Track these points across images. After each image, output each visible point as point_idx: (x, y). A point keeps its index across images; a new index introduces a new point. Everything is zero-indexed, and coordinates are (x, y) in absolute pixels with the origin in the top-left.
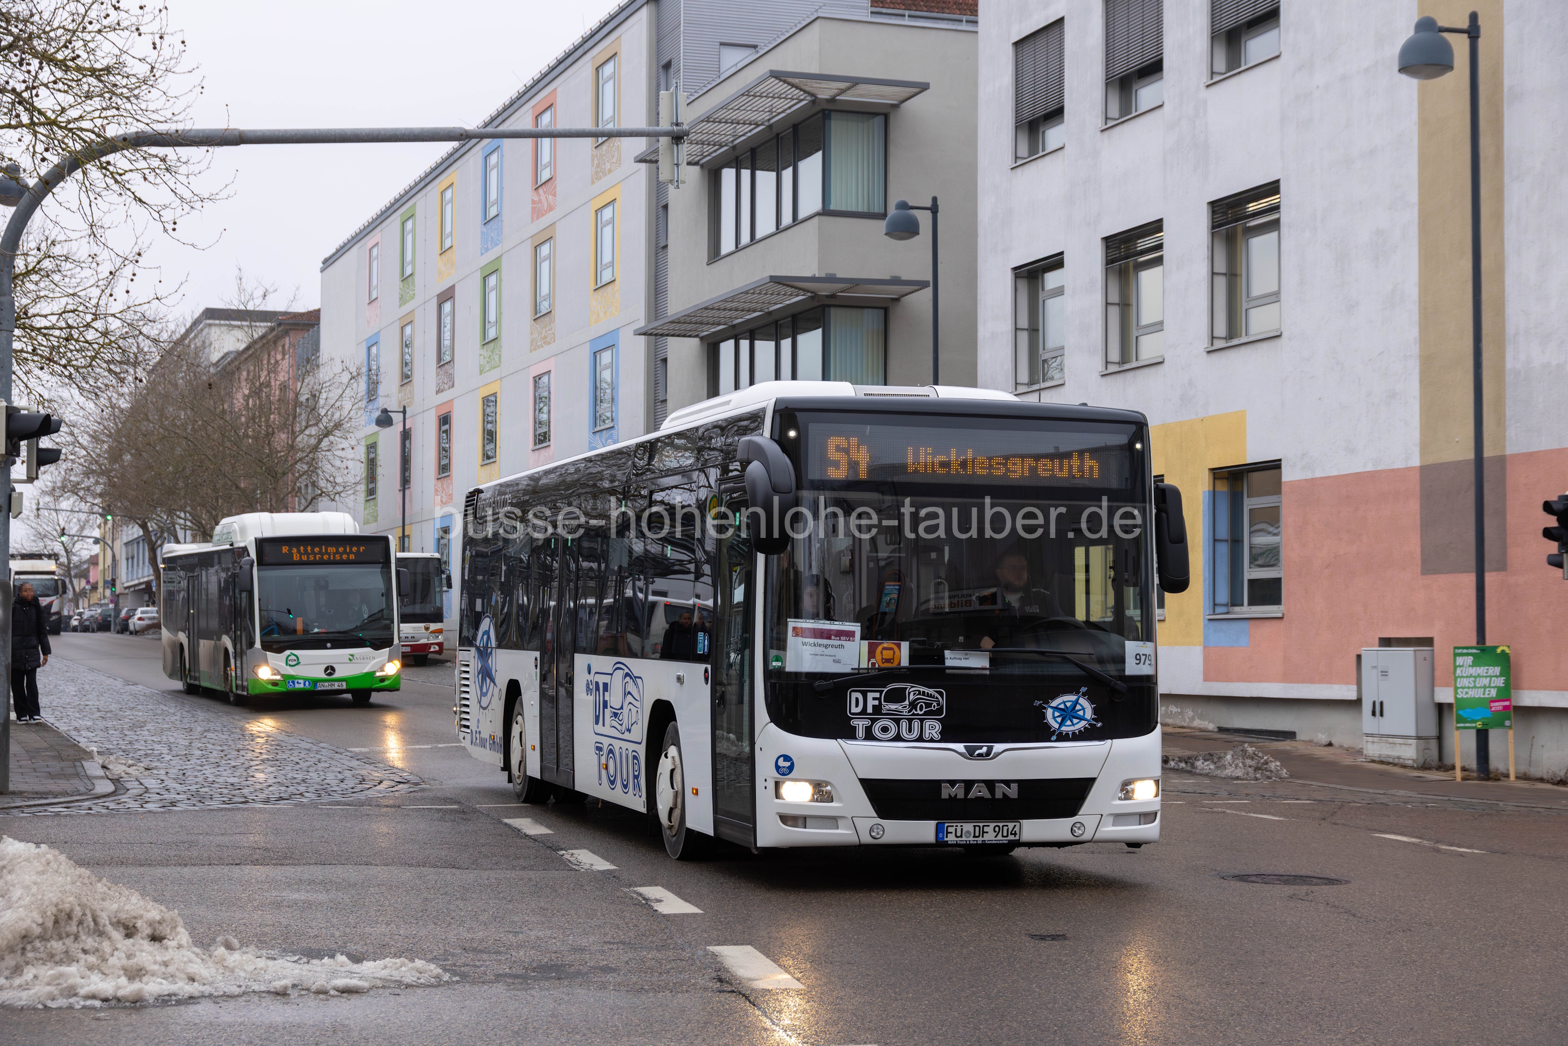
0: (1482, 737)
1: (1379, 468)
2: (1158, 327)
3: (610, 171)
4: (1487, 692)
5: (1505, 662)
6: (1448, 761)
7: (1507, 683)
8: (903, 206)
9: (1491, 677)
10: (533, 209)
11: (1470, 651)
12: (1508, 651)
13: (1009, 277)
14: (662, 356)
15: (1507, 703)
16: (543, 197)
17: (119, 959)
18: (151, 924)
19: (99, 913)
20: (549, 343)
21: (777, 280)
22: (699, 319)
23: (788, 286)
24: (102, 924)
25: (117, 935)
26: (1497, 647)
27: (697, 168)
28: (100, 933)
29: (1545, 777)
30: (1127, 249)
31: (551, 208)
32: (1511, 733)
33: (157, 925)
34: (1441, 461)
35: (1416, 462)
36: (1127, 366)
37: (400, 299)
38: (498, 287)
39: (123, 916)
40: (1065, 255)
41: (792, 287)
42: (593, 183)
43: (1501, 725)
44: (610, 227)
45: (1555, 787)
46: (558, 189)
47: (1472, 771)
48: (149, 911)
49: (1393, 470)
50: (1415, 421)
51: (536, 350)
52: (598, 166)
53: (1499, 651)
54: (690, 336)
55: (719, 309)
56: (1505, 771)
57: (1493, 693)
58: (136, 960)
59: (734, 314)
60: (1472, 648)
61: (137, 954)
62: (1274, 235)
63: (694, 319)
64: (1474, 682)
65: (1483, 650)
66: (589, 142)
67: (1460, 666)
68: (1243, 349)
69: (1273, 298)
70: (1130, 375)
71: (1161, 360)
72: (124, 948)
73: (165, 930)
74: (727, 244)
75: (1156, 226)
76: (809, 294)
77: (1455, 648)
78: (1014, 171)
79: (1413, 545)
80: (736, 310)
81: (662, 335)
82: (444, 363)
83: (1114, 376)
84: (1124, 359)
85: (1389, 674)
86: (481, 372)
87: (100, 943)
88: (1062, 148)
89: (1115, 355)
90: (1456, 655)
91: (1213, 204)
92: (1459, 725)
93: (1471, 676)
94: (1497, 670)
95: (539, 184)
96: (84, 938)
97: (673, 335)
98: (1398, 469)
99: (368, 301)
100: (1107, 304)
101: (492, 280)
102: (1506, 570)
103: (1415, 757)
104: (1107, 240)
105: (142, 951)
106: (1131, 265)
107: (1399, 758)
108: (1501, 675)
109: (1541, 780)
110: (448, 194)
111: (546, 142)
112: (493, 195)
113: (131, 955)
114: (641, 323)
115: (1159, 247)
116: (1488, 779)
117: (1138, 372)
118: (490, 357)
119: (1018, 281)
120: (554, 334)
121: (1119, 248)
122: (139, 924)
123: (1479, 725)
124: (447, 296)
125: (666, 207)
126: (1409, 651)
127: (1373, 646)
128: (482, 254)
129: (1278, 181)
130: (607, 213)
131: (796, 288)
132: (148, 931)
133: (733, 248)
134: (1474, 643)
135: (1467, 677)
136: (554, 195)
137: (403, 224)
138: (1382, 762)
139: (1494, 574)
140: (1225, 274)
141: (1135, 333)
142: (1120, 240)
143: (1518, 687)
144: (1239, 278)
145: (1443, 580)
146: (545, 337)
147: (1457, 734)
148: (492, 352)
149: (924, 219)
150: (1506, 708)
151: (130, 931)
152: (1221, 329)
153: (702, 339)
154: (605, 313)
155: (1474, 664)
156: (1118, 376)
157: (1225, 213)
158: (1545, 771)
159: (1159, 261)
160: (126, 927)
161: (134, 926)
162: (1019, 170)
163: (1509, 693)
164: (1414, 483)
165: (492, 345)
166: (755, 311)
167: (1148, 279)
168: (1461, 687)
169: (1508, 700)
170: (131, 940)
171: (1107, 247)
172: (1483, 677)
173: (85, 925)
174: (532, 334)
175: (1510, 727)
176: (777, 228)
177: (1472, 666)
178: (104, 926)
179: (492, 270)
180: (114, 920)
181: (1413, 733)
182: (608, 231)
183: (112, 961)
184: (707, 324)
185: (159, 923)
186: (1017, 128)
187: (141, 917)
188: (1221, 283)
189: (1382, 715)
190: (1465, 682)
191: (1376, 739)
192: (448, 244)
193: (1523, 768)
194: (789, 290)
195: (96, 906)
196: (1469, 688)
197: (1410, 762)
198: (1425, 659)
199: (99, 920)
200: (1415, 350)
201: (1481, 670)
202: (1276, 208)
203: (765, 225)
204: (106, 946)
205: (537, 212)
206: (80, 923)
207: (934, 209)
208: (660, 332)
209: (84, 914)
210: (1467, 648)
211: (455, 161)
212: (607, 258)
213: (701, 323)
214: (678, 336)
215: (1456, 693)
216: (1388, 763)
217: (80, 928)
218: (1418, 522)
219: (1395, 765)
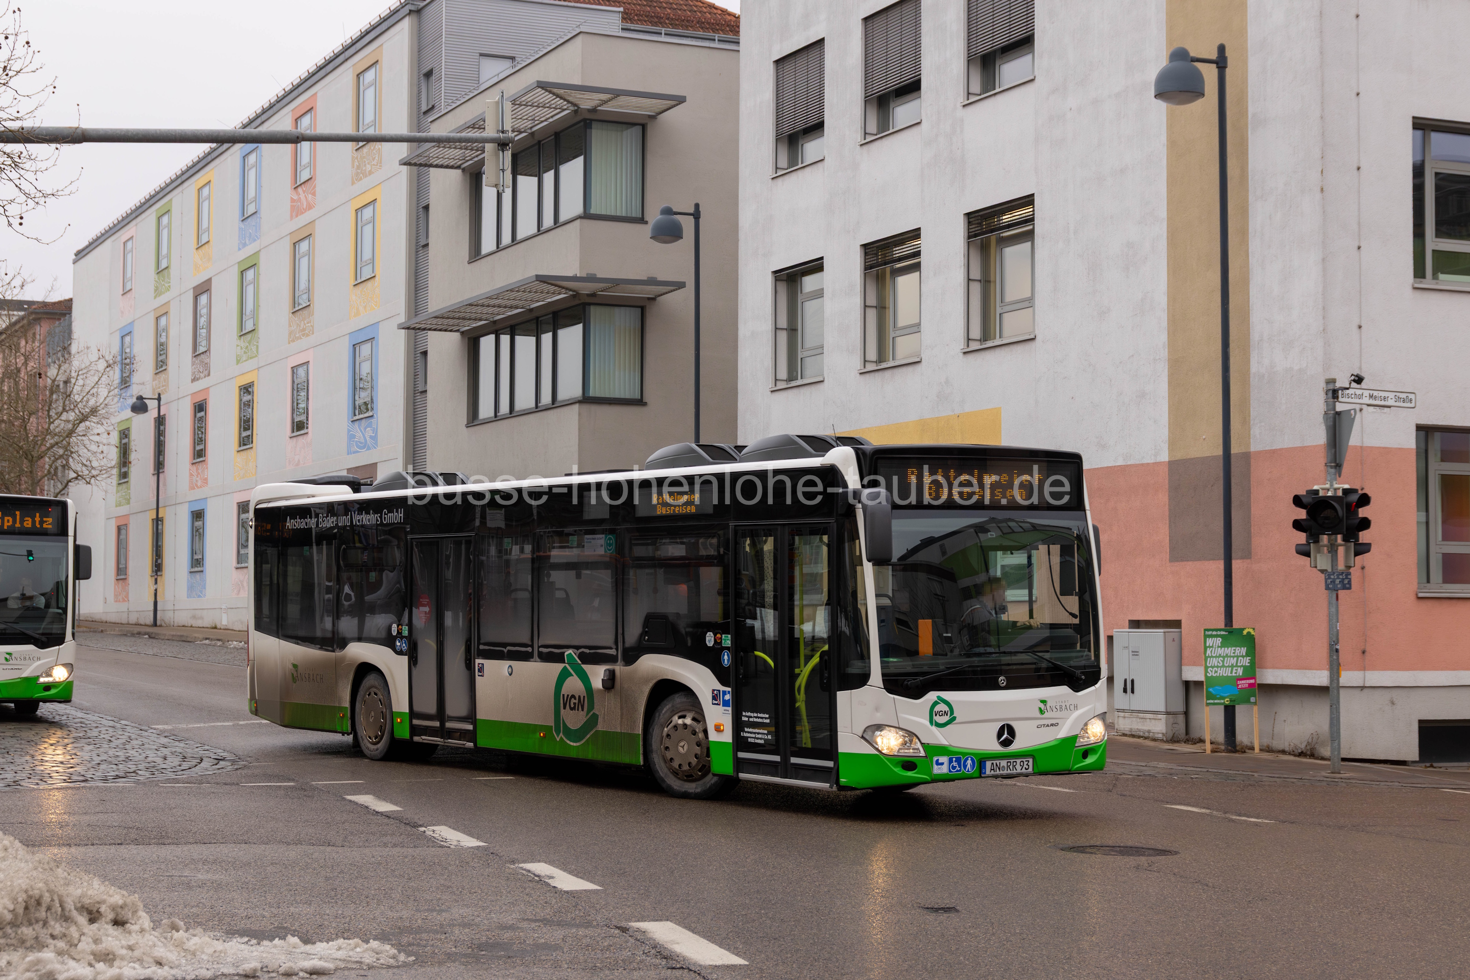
0: (1230, 712)
1: (1129, 463)
2: (915, 329)
3: (371, 173)
4: (1234, 671)
5: (1250, 642)
6: (1195, 734)
7: (1253, 663)
8: (668, 211)
9: (1238, 657)
10: (291, 206)
11: (1219, 633)
12: (1253, 633)
13: (769, 279)
14: (422, 349)
15: (1252, 681)
16: (302, 196)
17: (87, 944)
18: (113, 908)
19: (65, 899)
20: (308, 335)
21: (542, 279)
22: (462, 315)
23: (552, 285)
24: (68, 910)
25: (82, 920)
26: (1243, 629)
27: (459, 171)
28: (66, 918)
29: (1287, 749)
30: (884, 255)
31: (310, 207)
32: (1255, 708)
33: (119, 910)
34: (1189, 457)
35: (1164, 457)
36: (884, 365)
37: (156, 291)
38: (256, 281)
39: (87, 901)
40: (825, 260)
41: (556, 285)
42: (353, 183)
43: (1247, 701)
44: (371, 225)
45: (1297, 759)
46: (317, 189)
47: (1218, 744)
48: (111, 896)
49: (1142, 465)
50: (1164, 420)
51: (293, 341)
52: (358, 167)
53: (1245, 632)
54: (451, 331)
55: (483, 306)
56: (1249, 744)
57: (1240, 672)
58: (104, 945)
59: (496, 310)
60: (1220, 630)
61: (104, 938)
62: (1029, 244)
63: (457, 315)
64: (1223, 661)
65: (1230, 632)
66: (349, 145)
67: (1210, 647)
68: (998, 350)
69: (1026, 304)
70: (888, 374)
71: (918, 360)
72: (91, 933)
73: (127, 914)
74: (488, 243)
75: (915, 234)
76: (571, 293)
77: (1205, 630)
78: (775, 180)
79: (1163, 534)
80: (499, 306)
81: (424, 329)
82: (199, 353)
83: (872, 374)
84: (881, 358)
85: (1140, 653)
86: (238, 362)
87: (68, 928)
88: (822, 160)
89: (872, 355)
90: (1206, 637)
91: (968, 215)
92: (1208, 702)
93: (1220, 656)
94: (1244, 650)
95: (298, 183)
96: (52, 923)
97: (435, 330)
98: (1148, 464)
99: (122, 292)
100: (865, 306)
101: (250, 274)
102: (1250, 558)
103: (1164, 731)
104: (865, 246)
105: (107, 935)
106: (888, 270)
107: (1149, 732)
108: (1247, 655)
109: (1283, 752)
110: (206, 191)
111: (305, 145)
112: (251, 193)
113: (97, 939)
114: (402, 319)
115: (917, 254)
116: (1235, 751)
117: (896, 370)
118: (247, 347)
119: (778, 283)
120: (312, 326)
121: (877, 255)
122: (103, 909)
123: (1227, 701)
124: (203, 289)
125: (426, 208)
126: (1158, 633)
127: (1123, 628)
128: (239, 249)
129: (1033, 195)
130: (368, 213)
131: (559, 286)
132: (111, 916)
133: (494, 248)
134: (1223, 626)
135: (1216, 657)
136: (314, 194)
137: (159, 219)
138: (1133, 736)
139: (1239, 561)
140: (980, 281)
141: (892, 335)
142: (877, 247)
143: (1262, 667)
144: (992, 285)
145: (1190, 566)
146: (304, 330)
147: (1207, 709)
148: (250, 342)
149: (687, 224)
150: (1251, 685)
151: (94, 916)
152: (976, 333)
153: (462, 333)
154: (365, 307)
155: (1222, 646)
156: (877, 374)
157: (980, 224)
158: (1287, 744)
159: (917, 267)
160: (90, 912)
161: (98, 912)
162: (780, 180)
163: (1255, 672)
164: (1163, 476)
165: (249, 336)
166: (517, 308)
167: (906, 283)
168: (1211, 667)
169: (1254, 678)
170: (96, 925)
171: (866, 254)
172: (1230, 657)
173: (53, 910)
174: (290, 326)
175: (1255, 703)
176: (539, 230)
177: (1221, 647)
178: (70, 911)
179: (249, 266)
180: (79, 905)
181: (1163, 709)
182: (368, 230)
183: (81, 946)
184: (470, 319)
185: (121, 907)
186: (778, 139)
187: (103, 902)
188: (976, 288)
189: (1133, 692)
190: (1214, 661)
191: (1127, 715)
192: (204, 239)
193: (1266, 742)
194: (552, 288)
195: (62, 890)
196: (1218, 667)
197: (1160, 736)
198: (1174, 640)
199: (66, 905)
200: (1164, 353)
201: (1229, 651)
202: (1030, 220)
203: (527, 226)
204: (73, 931)
205: (296, 210)
206: (49, 909)
207: (696, 215)
208: (423, 326)
209: (52, 900)
210: (1217, 630)
211: (213, 160)
212: (367, 255)
213: (464, 319)
214: (440, 330)
215: (1206, 672)
216: (1139, 737)
217: (48, 914)
218: (1167, 513)
219: (1146, 738)
